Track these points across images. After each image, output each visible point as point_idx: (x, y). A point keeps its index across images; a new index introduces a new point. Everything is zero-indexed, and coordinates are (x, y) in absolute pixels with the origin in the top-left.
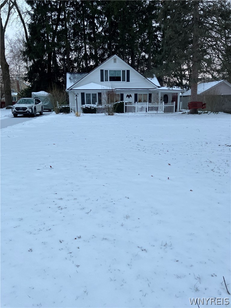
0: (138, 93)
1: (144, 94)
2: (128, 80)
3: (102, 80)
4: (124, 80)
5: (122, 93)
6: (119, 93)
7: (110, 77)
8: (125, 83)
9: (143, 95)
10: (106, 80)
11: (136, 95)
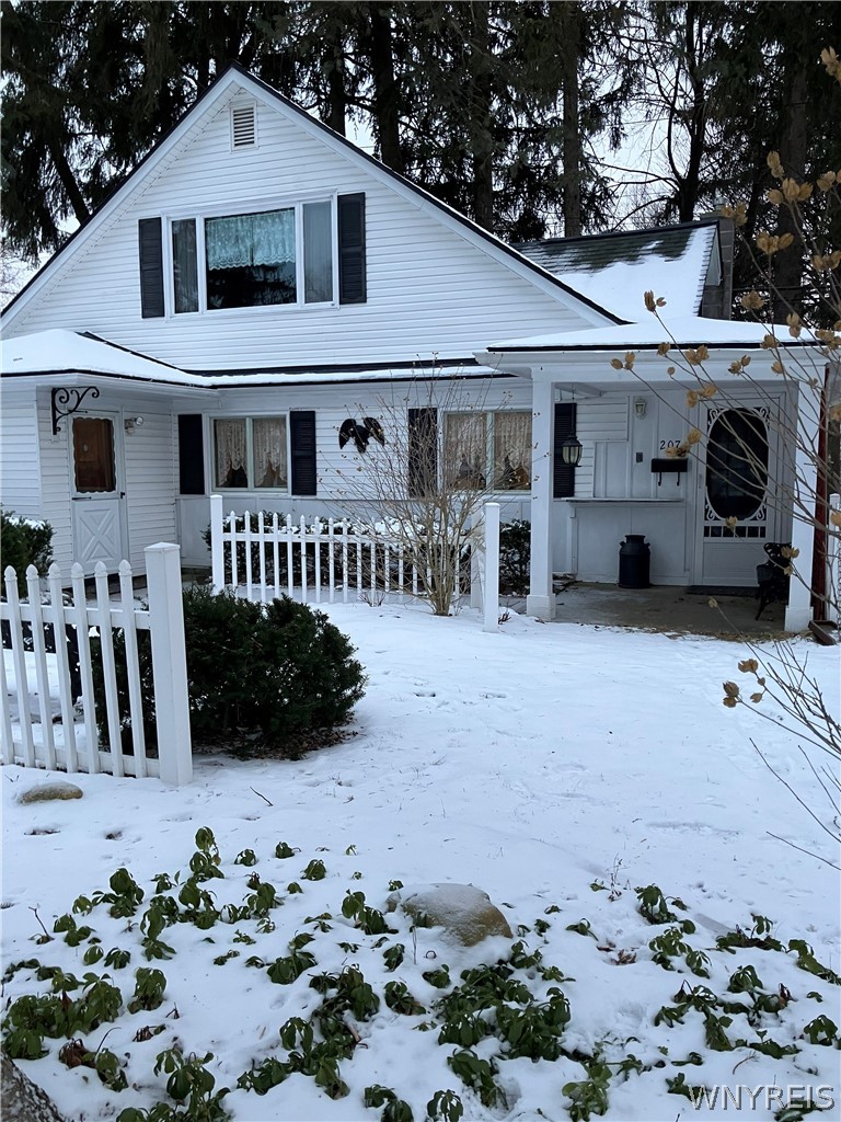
0: (442, 401)
1: (497, 414)
2: (354, 290)
3: (152, 306)
4: (317, 294)
5: (303, 405)
6: (282, 407)
7: (210, 275)
8: (332, 313)
9: (490, 417)
10: (185, 304)
11: (421, 420)
